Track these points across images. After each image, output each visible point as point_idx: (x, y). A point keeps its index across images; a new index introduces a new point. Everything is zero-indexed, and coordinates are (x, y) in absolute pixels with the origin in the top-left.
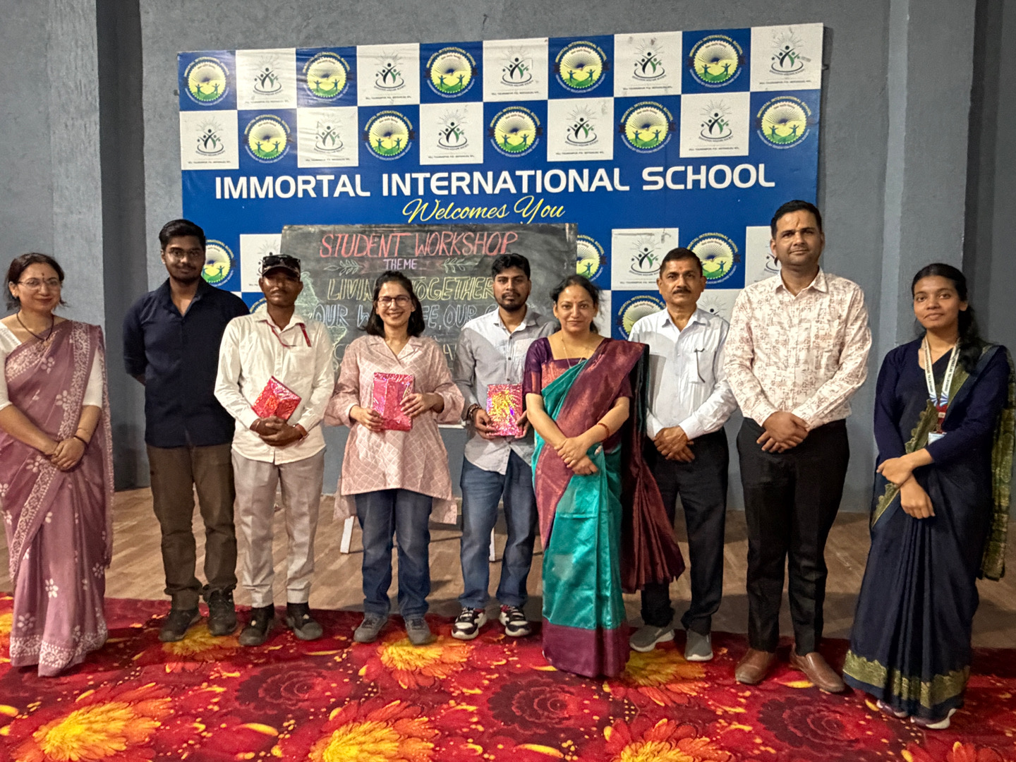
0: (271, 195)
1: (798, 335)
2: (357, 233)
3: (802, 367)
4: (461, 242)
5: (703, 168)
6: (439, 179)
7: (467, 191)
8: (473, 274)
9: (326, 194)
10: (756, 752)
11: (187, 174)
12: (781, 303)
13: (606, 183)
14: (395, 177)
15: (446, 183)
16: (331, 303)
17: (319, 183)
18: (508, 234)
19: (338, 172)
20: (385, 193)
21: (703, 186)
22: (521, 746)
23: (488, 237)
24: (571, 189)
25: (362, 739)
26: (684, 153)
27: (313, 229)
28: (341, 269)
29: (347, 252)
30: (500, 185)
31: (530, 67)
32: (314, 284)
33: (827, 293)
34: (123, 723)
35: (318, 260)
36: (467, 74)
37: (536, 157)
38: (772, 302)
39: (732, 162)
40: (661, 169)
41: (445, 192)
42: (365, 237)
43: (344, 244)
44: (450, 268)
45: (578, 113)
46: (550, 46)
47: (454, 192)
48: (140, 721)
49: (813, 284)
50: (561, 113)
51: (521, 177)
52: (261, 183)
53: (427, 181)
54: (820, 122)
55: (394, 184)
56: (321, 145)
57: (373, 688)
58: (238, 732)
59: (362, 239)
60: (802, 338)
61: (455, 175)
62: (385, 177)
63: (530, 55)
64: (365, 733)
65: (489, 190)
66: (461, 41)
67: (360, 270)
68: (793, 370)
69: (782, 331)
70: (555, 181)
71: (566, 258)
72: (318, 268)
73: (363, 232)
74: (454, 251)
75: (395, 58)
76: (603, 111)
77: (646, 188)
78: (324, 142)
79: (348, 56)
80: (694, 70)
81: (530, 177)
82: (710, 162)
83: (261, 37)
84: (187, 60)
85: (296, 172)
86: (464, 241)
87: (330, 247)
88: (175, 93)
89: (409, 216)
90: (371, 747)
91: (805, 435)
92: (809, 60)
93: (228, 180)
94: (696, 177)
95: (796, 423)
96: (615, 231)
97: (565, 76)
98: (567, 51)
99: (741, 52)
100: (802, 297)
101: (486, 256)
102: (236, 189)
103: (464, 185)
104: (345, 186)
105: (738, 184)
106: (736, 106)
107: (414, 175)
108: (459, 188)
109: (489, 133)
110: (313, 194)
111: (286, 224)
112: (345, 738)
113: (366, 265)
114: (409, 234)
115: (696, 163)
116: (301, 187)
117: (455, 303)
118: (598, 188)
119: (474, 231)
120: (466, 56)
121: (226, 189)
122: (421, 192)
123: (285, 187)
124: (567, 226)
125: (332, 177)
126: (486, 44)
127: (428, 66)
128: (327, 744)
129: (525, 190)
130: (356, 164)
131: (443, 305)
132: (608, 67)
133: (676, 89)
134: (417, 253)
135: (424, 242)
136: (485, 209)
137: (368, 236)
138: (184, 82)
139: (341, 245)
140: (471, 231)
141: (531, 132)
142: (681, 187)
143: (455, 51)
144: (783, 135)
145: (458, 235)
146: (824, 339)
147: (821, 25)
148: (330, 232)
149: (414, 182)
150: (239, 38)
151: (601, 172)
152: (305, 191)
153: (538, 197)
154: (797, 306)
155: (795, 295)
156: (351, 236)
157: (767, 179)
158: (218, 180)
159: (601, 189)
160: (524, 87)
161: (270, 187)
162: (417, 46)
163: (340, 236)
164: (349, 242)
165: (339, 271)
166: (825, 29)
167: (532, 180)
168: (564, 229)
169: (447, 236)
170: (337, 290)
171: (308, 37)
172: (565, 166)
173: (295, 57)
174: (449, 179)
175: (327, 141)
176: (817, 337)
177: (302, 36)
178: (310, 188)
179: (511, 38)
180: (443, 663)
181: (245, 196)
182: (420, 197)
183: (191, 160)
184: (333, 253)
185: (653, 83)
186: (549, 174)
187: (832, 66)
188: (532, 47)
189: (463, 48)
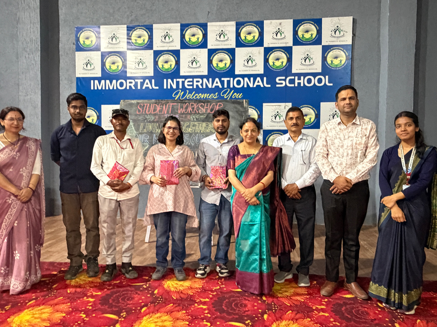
0: (115, 88)
1: (348, 143)
2: (153, 103)
3: (350, 157)
4: (198, 107)
5: (302, 78)
6: (189, 82)
7: (201, 87)
8: (203, 121)
9: (139, 88)
10: (331, 325)
11: (78, 79)
12: (340, 129)
13: (261, 84)
14: (170, 81)
15: (191, 83)
16: (141, 133)
17: (136, 83)
18: (218, 104)
19: (144, 78)
20: (165, 87)
21: (302, 85)
22: (227, 323)
23: (210, 105)
24: (245, 86)
25: (156, 320)
27: (134, 102)
28: (146, 119)
29: (149, 111)
30: (215, 84)
31: (228, 34)
32: (134, 125)
33: (360, 125)
34: (48, 314)
35: (136, 115)
36: (201, 36)
37: (230, 72)
38: (336, 129)
39: (315, 75)
40: (284, 78)
41: (191, 87)
43: (147, 108)
44: (194, 119)
45: (248, 54)
46: (236, 25)
47: (195, 87)
48: (56, 313)
49: (354, 121)
50: (241, 53)
51: (224, 81)
52: (111, 83)
53: (183, 82)
54: (352, 58)
55: (168, 83)
56: (137, 66)
57: (160, 299)
58: (100, 318)
59: (155, 106)
60: (349, 145)
61: (195, 80)
62: (165, 80)
63: (227, 29)
64: (157, 318)
65: (210, 86)
66: (198, 22)
67: (154, 119)
68: (346, 158)
69: (340, 142)
70: (239, 83)
71: (244, 114)
72: (136, 118)
73: (156, 103)
74: (195, 111)
75: (169, 30)
76: (259, 53)
77: (277, 86)
79: (149, 29)
80: (298, 36)
81: (228, 81)
82: (305, 75)
83: (111, 20)
84: (79, 30)
85: (126, 78)
86: (200, 107)
87: (141, 110)
88: (74, 44)
89: (176, 97)
90: (160, 324)
91: (351, 186)
92: (347, 32)
93: (96, 82)
94: (299, 81)
95: (348, 181)
96: (264, 104)
97: (243, 38)
98: (244, 27)
99: (318, 28)
100: (349, 127)
101: (209, 113)
102: (100, 85)
103: (199, 84)
104: (147, 84)
105: (317, 84)
106: (316, 51)
108: (197, 86)
109: (210, 62)
110: (134, 88)
111: (122, 99)
112: (149, 320)
113: (157, 117)
114: (176, 104)
115: (299, 75)
116: (128, 84)
117: (196, 134)
119: (204, 103)
120: (200, 29)
121: (95, 85)
122: (181, 87)
123: (121, 84)
124: (244, 100)
125: (142, 80)
126: (209, 24)
127: (184, 33)
128: (141, 323)
129: (226, 86)
130: (152, 75)
131: (190, 134)
132: (261, 34)
133: (290, 44)
134: (179, 112)
135: (182, 107)
136: (208, 95)
137: (158, 105)
138: (78, 39)
140: (202, 102)
141: (228, 62)
142: (293, 85)
143: (196, 27)
144: (336, 64)
145: (197, 105)
146: (359, 145)
147: (352, 17)
148: (141, 103)
149: (178, 83)
150: (102, 20)
151: (258, 79)
152: (130, 87)
153: (231, 89)
154: (347, 130)
155: (346, 126)
156: (150, 105)
157: (329, 82)
158: (92, 81)
159: (258, 86)
161: (114, 85)
162: (179, 24)
163: (146, 105)
164: (150, 107)
166: (353, 19)
168: (243, 102)
169: (192, 105)
170: (144, 128)
171: (132, 21)
172: (243, 76)
173: (126, 29)
174: (193, 81)
175: (140, 65)
176: (356, 144)
177: (130, 20)
178: (132, 85)
179: (220, 21)
180: (191, 288)
181: (104, 88)
182: (180, 89)
183: (80, 73)
184: (143, 112)
185: (280, 41)
186: (236, 80)
187: (356, 35)
188: (228, 25)
189: (199, 26)
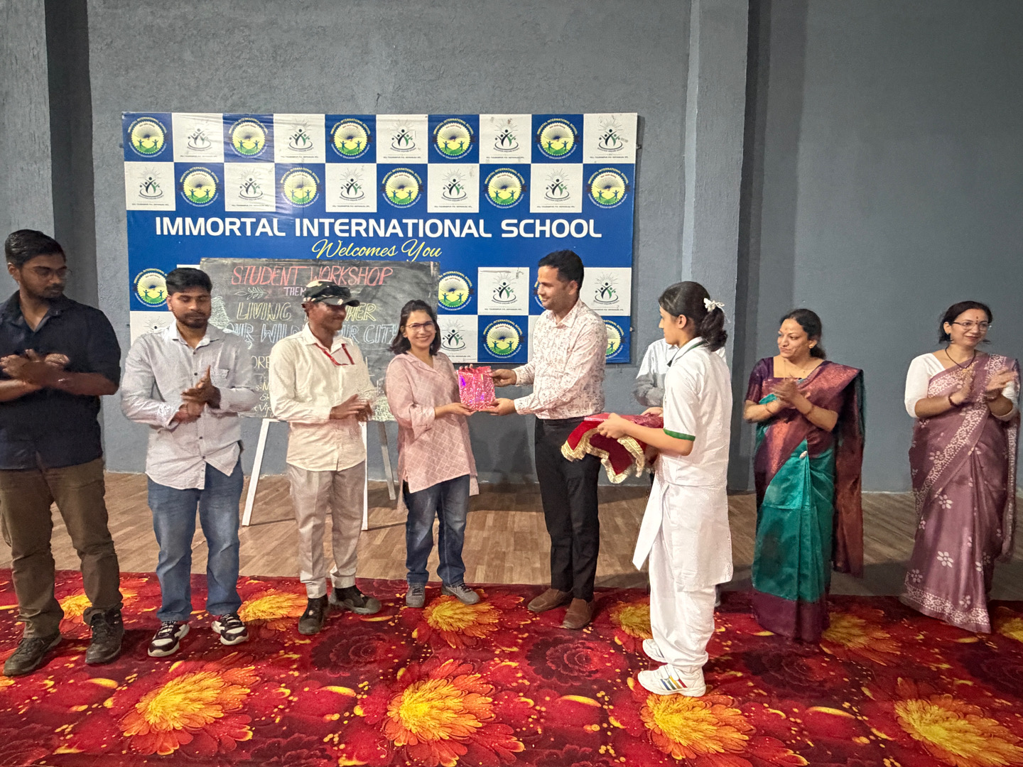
0: (203, 233)
2: (264, 265)
4: (347, 274)
5: (548, 222)
6: (342, 224)
7: (364, 235)
9: (249, 233)
10: (514, 684)
11: (132, 214)
13: (474, 231)
14: (306, 221)
15: (347, 228)
16: (239, 322)
17: (243, 225)
18: (385, 269)
19: (258, 216)
20: (298, 234)
21: (548, 235)
22: (324, 689)
23: (369, 271)
24: (446, 235)
26: (533, 209)
27: (228, 261)
28: (249, 294)
29: (254, 281)
30: (390, 230)
31: (414, 137)
32: (226, 306)
35: (230, 287)
36: (363, 140)
37: (419, 208)
39: (570, 217)
40: (515, 221)
41: (347, 235)
42: (270, 269)
43: (252, 275)
45: (452, 175)
46: (429, 121)
47: (353, 234)
50: (438, 174)
51: (407, 224)
52: (195, 223)
53: (332, 225)
54: (634, 189)
55: (306, 227)
56: (244, 193)
58: (83, 687)
59: (267, 270)
61: (354, 221)
62: (298, 221)
63: (413, 128)
64: (195, 683)
65: (381, 234)
66: (359, 114)
67: (265, 295)
70: (434, 228)
71: (430, 289)
72: (229, 292)
73: (268, 265)
75: (304, 125)
76: (471, 173)
77: (504, 235)
78: (247, 191)
79: (267, 123)
80: (541, 145)
81: (413, 224)
82: (553, 217)
83: (194, 103)
84: (133, 118)
85: (224, 215)
86: (350, 273)
87: (240, 277)
88: (121, 146)
89: (318, 252)
90: (194, 695)
92: (627, 141)
93: (166, 220)
94: (543, 228)
96: (480, 269)
97: (441, 145)
98: (443, 126)
99: (576, 132)
101: (367, 286)
102: (173, 227)
103: (361, 229)
104: (264, 228)
105: (574, 234)
106: (573, 174)
107: (321, 220)
108: (358, 232)
109: (381, 188)
110: (238, 233)
111: (204, 256)
112: (176, 688)
113: (270, 292)
114: (305, 267)
115: (543, 217)
116: (227, 227)
118: (467, 234)
119: (358, 266)
120: (363, 127)
121: (164, 227)
122: (327, 234)
123: (215, 227)
124: (432, 263)
125: (254, 220)
126: (378, 117)
127: (332, 132)
129: (410, 234)
130: (274, 210)
132: (475, 139)
133: (527, 159)
136: (379, 249)
137: (272, 268)
138: (128, 137)
139: (249, 275)
140: (355, 265)
141: (415, 189)
142: (532, 235)
143: (354, 122)
144: (608, 198)
145: (345, 269)
147: (636, 114)
148: (240, 264)
149: (321, 226)
150: (175, 103)
151: (470, 222)
152: (232, 231)
153: (421, 240)
156: (257, 268)
157: (595, 232)
158: (158, 219)
159: (470, 235)
160: (409, 153)
161: (202, 227)
162: (323, 116)
163: (249, 267)
164: (256, 273)
165: (246, 296)
166: (638, 117)
167: (416, 226)
168: (429, 266)
169: (336, 270)
170: (245, 311)
171: (234, 105)
172: (442, 217)
173: (222, 120)
174: (349, 224)
175: (249, 190)
177: (229, 103)
178: (235, 228)
179: (399, 113)
181: (181, 233)
182: (326, 238)
183: (135, 201)
184: (242, 281)
185: (509, 154)
186: (429, 222)
187: (644, 147)
188: (415, 121)
189: (360, 120)
